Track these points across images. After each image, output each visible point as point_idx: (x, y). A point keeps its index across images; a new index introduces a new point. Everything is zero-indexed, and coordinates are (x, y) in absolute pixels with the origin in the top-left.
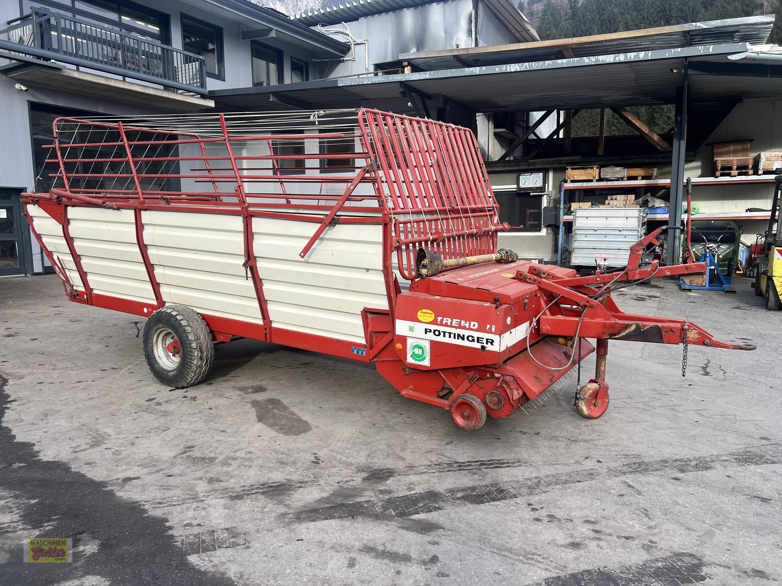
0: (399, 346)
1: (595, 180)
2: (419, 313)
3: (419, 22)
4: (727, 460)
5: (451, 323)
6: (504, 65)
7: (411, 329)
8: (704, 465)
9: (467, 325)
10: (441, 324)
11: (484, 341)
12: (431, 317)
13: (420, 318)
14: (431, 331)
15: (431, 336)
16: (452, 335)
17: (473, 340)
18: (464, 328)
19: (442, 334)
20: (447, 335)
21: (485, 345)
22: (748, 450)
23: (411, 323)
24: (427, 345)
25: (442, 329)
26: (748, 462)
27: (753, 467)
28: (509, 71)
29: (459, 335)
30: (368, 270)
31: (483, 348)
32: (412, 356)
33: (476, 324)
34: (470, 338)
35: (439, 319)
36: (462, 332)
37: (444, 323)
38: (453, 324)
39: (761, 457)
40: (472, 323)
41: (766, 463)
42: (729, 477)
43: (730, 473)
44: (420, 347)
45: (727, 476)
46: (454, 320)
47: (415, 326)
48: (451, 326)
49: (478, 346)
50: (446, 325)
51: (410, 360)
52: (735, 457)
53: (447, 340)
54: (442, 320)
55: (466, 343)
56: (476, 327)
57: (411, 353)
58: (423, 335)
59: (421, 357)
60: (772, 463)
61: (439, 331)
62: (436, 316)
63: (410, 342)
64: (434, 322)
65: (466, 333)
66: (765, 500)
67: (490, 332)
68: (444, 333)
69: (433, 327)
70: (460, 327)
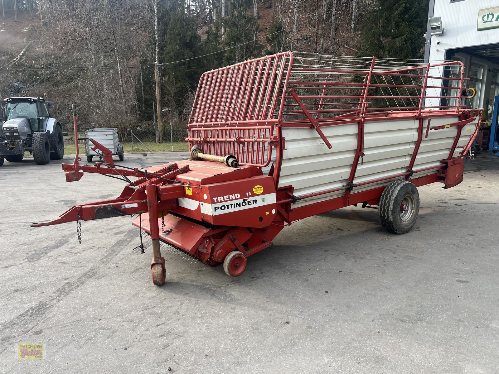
4: (51, 301)
8: (61, 292)
22: (44, 315)
26: (38, 307)
27: (33, 304)
39: (32, 315)
41: (26, 312)
42: (43, 293)
43: (43, 295)
45: (44, 292)
52: (48, 305)
60: (23, 314)
66: (16, 291)
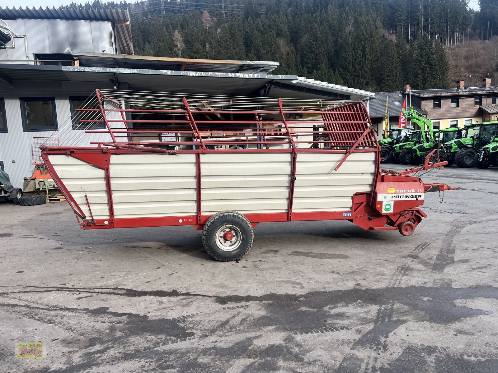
0: (379, 206)
1: (209, 137)
2: (388, 190)
3: (71, 30)
5: (403, 191)
6: (186, 72)
7: (385, 197)
9: (410, 191)
10: (399, 193)
11: (418, 196)
12: (394, 191)
13: (389, 192)
14: (394, 196)
15: (395, 199)
16: (404, 197)
17: (413, 197)
18: (409, 193)
19: (400, 197)
20: (402, 197)
21: (418, 198)
23: (385, 195)
24: (392, 203)
25: (399, 195)
28: (189, 75)
29: (407, 196)
30: (363, 174)
31: (417, 199)
32: (385, 210)
33: (414, 190)
34: (412, 197)
35: (398, 191)
36: (408, 195)
37: (400, 192)
38: (405, 192)
40: (412, 190)
44: (389, 205)
46: (404, 190)
47: (387, 196)
48: (404, 193)
49: (415, 199)
50: (401, 193)
51: (384, 212)
53: (402, 199)
54: (399, 191)
55: (410, 199)
56: (414, 191)
57: (385, 208)
58: (391, 199)
59: (390, 209)
61: (398, 196)
62: (396, 190)
63: (384, 204)
64: (396, 193)
65: (410, 195)
67: (419, 192)
68: (401, 196)
69: (395, 195)
70: (408, 192)
